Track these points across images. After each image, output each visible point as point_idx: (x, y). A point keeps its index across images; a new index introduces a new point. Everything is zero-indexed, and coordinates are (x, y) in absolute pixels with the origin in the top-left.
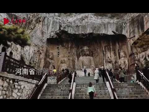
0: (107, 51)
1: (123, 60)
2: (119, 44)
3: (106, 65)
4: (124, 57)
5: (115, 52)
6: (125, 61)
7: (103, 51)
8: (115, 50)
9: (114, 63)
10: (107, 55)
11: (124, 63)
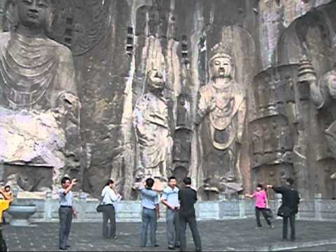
0: (147, 31)
1: (225, 90)
2: (206, 15)
3: (134, 102)
4: (229, 77)
5: (184, 47)
6: (233, 99)
7: (130, 30)
8: (184, 38)
9: (175, 99)
10: (145, 50)
11: (228, 106)
